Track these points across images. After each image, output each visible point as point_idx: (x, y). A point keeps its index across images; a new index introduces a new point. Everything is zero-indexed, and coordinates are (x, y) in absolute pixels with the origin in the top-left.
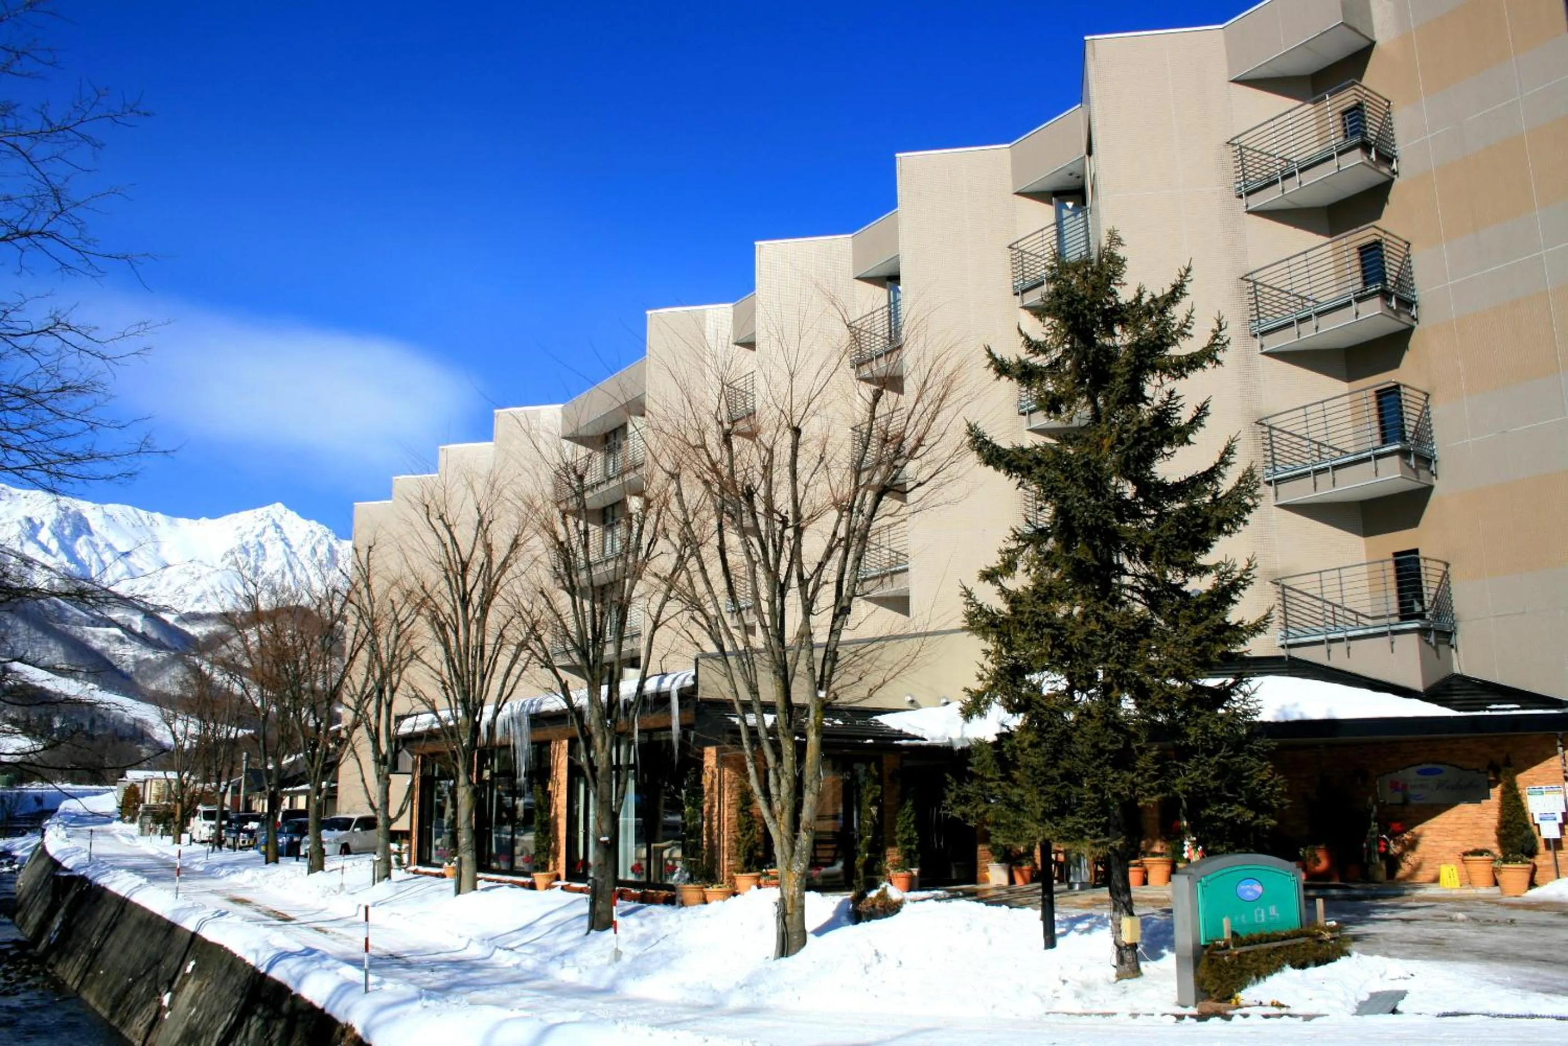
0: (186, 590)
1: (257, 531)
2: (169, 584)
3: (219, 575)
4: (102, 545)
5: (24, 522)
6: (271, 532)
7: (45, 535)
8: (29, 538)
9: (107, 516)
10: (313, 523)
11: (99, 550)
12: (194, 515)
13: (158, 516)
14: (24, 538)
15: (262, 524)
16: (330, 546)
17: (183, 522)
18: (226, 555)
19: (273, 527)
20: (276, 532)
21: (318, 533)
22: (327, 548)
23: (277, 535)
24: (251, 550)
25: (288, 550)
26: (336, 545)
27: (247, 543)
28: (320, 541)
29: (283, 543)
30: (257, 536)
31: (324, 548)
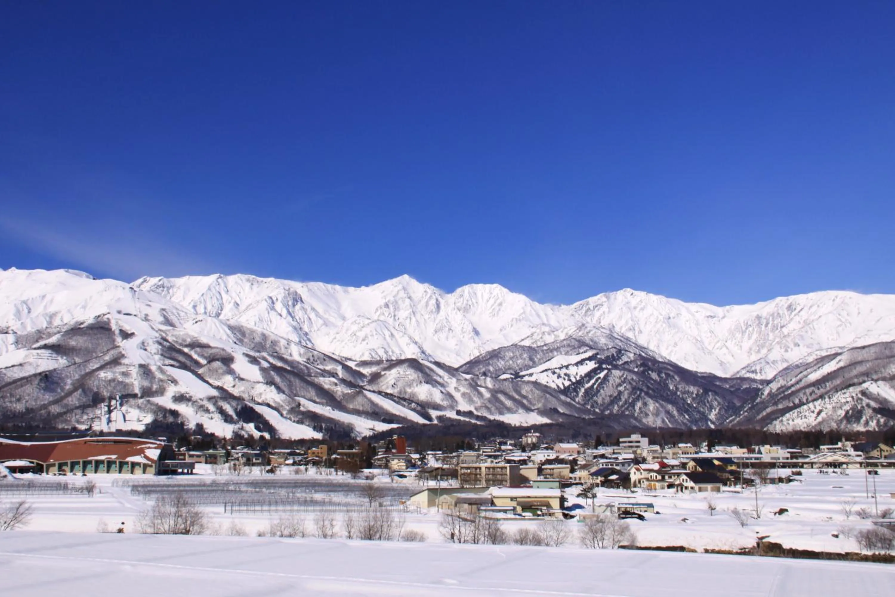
0: (358, 334)
1: (394, 293)
2: (347, 330)
3: (374, 324)
4: (309, 309)
5: (268, 299)
6: (402, 294)
7: (279, 306)
8: (271, 309)
9: (309, 290)
10: (426, 285)
11: (308, 312)
12: (358, 285)
13: (337, 287)
14: (269, 310)
15: (396, 289)
16: (437, 300)
17: (351, 289)
18: (377, 309)
19: (403, 291)
20: (405, 293)
21: (430, 292)
22: (435, 301)
23: (405, 295)
24: (391, 306)
25: (412, 305)
26: (440, 299)
27: (389, 301)
28: (431, 297)
29: (409, 300)
30: (394, 297)
31: (433, 301)
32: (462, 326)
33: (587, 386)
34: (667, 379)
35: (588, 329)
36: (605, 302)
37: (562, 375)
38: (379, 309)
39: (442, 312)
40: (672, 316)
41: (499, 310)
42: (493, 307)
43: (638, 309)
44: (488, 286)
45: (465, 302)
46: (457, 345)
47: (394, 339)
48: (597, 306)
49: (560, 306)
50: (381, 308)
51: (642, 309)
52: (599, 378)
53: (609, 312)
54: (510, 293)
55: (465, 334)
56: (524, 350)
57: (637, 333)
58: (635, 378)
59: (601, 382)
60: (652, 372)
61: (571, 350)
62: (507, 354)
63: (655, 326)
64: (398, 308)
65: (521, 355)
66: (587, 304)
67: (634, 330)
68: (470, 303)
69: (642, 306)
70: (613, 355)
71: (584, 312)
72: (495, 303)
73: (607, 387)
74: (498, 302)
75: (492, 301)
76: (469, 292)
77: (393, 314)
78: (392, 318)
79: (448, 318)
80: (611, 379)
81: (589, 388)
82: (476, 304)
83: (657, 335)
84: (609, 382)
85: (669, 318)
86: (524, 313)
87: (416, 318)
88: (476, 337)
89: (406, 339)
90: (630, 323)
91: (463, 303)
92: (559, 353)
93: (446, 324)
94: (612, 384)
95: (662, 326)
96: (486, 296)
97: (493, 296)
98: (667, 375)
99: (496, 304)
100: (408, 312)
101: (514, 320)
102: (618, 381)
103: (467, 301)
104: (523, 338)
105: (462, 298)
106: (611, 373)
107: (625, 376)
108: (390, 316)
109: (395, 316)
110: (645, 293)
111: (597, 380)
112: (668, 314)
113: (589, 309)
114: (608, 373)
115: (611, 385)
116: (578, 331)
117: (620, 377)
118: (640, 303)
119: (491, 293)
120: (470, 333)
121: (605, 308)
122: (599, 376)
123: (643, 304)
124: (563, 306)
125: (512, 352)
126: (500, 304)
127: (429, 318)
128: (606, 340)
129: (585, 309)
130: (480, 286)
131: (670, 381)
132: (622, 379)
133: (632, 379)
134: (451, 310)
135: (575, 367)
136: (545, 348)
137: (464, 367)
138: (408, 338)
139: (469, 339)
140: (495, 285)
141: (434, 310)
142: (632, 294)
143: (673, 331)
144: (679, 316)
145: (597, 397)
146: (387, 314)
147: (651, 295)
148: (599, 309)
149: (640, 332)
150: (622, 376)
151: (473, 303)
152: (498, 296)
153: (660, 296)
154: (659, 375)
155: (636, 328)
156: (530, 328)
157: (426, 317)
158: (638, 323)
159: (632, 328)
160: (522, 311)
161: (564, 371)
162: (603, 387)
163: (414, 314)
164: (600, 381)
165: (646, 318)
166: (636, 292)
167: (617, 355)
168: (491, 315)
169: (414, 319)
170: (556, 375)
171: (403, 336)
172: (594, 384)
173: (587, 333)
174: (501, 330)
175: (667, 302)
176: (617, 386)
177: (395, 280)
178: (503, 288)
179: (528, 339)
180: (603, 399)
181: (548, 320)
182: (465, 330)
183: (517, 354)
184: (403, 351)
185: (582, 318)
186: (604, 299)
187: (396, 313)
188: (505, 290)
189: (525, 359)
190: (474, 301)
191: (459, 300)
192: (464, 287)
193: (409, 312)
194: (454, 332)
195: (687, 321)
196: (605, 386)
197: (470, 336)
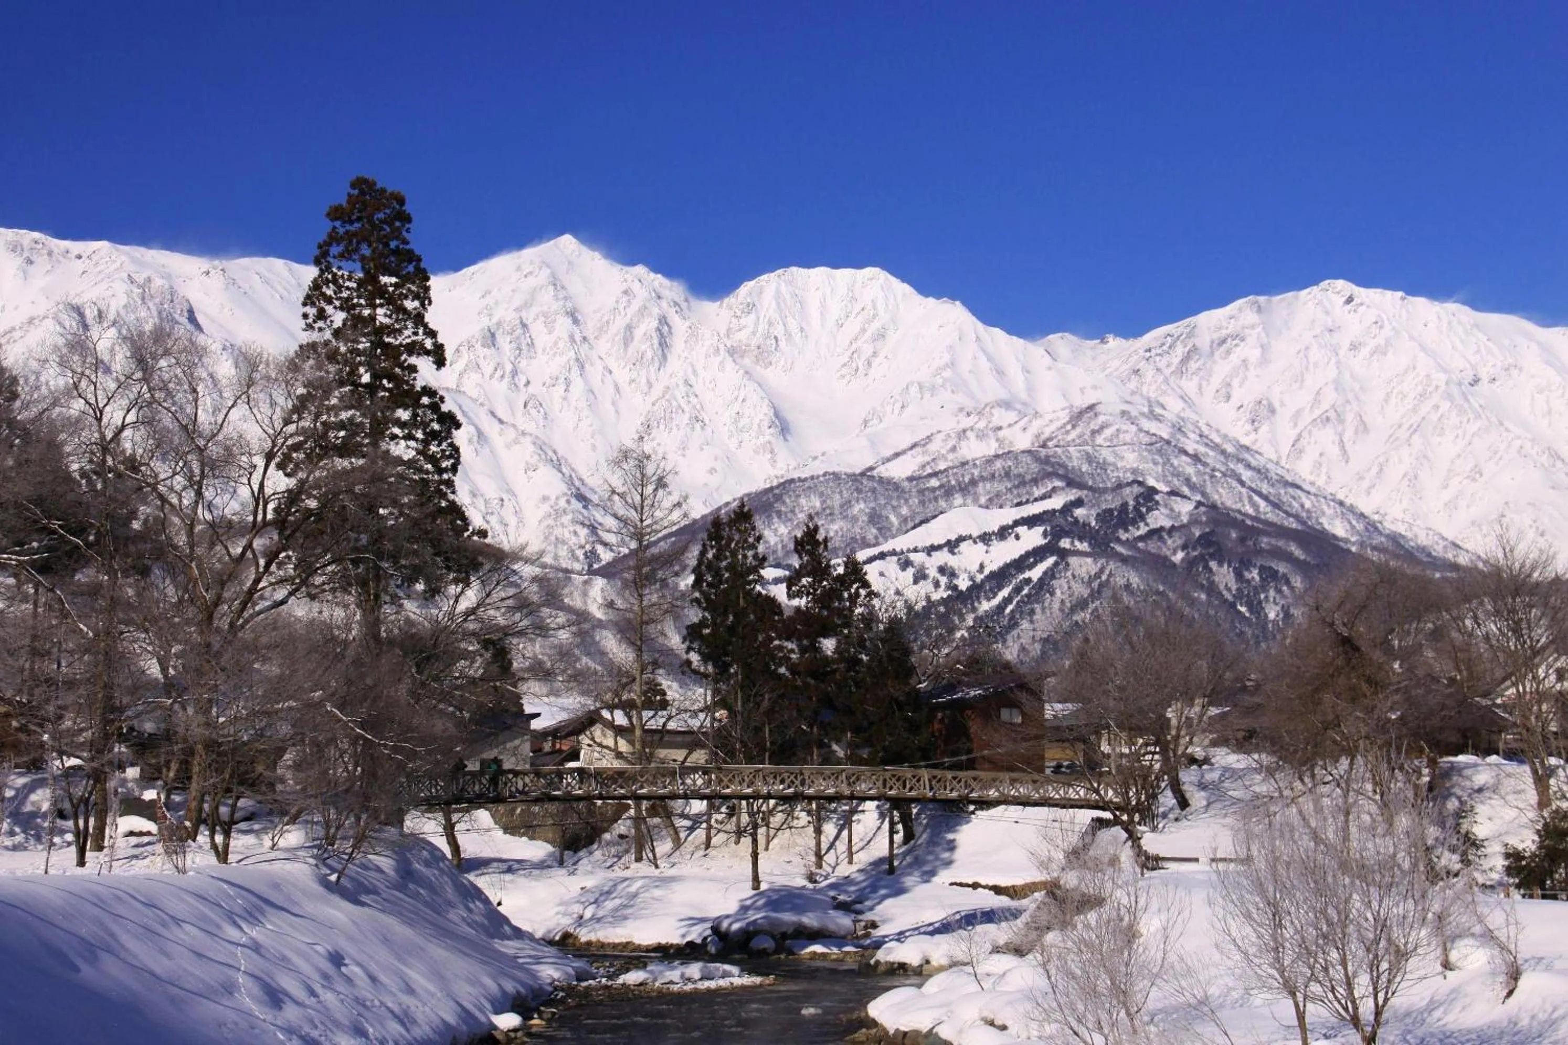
1: (521, 297)
6: (546, 301)
10: (635, 270)
15: (530, 284)
16: (663, 320)
19: (551, 288)
20: (556, 298)
21: (641, 293)
22: (655, 324)
23: (557, 306)
24: (503, 341)
25: (578, 338)
26: (675, 319)
27: (499, 324)
28: (643, 311)
29: (569, 321)
30: (518, 310)
31: (649, 325)
32: (736, 407)
33: (985, 606)
34: (1264, 587)
35: (1101, 419)
36: (1253, 327)
37: (933, 572)
38: (464, 349)
39: (675, 363)
40: (1484, 375)
41: (875, 354)
42: (853, 348)
43: (1365, 351)
44: (845, 274)
45: (762, 327)
46: (712, 471)
47: (486, 451)
48: (1223, 342)
49: (1103, 341)
50: (471, 347)
51: (1379, 351)
52: (1028, 581)
53: (1264, 361)
54: (919, 298)
55: (746, 436)
56: (859, 491)
57: (1349, 435)
58: (1135, 580)
59: (1028, 596)
60: (1220, 564)
61: (1009, 490)
62: (803, 501)
63: (1415, 410)
64: (531, 345)
65: (846, 505)
66: (1189, 335)
67: (1341, 421)
68: (779, 330)
69: (1380, 340)
70: (1125, 505)
71: (1176, 361)
72: (863, 330)
73: (1043, 609)
74: (876, 326)
75: (853, 326)
76: (778, 295)
77: (509, 368)
78: (506, 380)
79: (693, 381)
80: (1060, 586)
81: (989, 615)
82: (797, 338)
83: (1416, 437)
84: (1052, 594)
85: (1476, 381)
86: (952, 364)
87: (586, 381)
88: (779, 445)
89: (527, 450)
90: (1330, 397)
91: (754, 333)
92: (969, 501)
93: (682, 402)
94: (1062, 602)
95: (1436, 407)
96: (836, 310)
97: (858, 308)
98: (1269, 575)
99: (868, 334)
100: (561, 360)
101: (914, 390)
102: (1082, 591)
103: (770, 324)
104: (898, 450)
105: (752, 316)
106: (1068, 565)
107: (1104, 577)
108: (499, 373)
109: (515, 373)
110: (1400, 294)
111: (1018, 590)
112: (1474, 367)
113: (1195, 349)
114: (1056, 564)
115: (1056, 605)
116: (1069, 427)
117: (1091, 580)
118: (1374, 329)
119: (853, 299)
120: (760, 433)
121: (1249, 351)
122: (1027, 574)
123: (1387, 331)
124: (1113, 342)
125: (822, 494)
126: (881, 336)
127: (632, 381)
128: (1142, 459)
129: (1180, 350)
130: (820, 273)
131: (1272, 593)
132: (1095, 585)
133: (1128, 587)
134: (707, 356)
135: (981, 546)
136: (934, 483)
137: (662, 543)
138: (531, 448)
139: (756, 452)
140: (870, 271)
141: (649, 354)
142: (1350, 300)
143: (1473, 427)
144: (1514, 372)
145: (1004, 641)
146: (488, 369)
147: (1420, 303)
148: (1228, 352)
149: (1363, 427)
150: (1098, 575)
151: (789, 335)
152: (875, 308)
153: (1452, 307)
154: (1239, 576)
155: (1350, 417)
156: (962, 416)
157: (622, 375)
158: (1357, 398)
159: (1332, 414)
160: (947, 358)
161: (942, 557)
162: (1032, 612)
163: (582, 367)
164: (1026, 591)
165: (1390, 381)
166: (1361, 293)
167: (1136, 509)
168: (844, 371)
169: (578, 385)
170: (910, 571)
171: (516, 442)
172: (1007, 601)
173: (1094, 433)
174: (866, 423)
175: (1476, 326)
176: (1073, 610)
177: (530, 254)
178: (896, 283)
179: (913, 452)
180: (1023, 649)
181: (1030, 389)
182: (743, 422)
183: (837, 500)
184: (511, 492)
185: (1166, 381)
186: (1250, 317)
187: (523, 364)
188: (903, 289)
189: (855, 519)
190: (793, 325)
191: (743, 321)
192: (764, 277)
193: (564, 359)
194: (708, 430)
195: (1540, 392)
196: (1037, 607)
197: (762, 440)
